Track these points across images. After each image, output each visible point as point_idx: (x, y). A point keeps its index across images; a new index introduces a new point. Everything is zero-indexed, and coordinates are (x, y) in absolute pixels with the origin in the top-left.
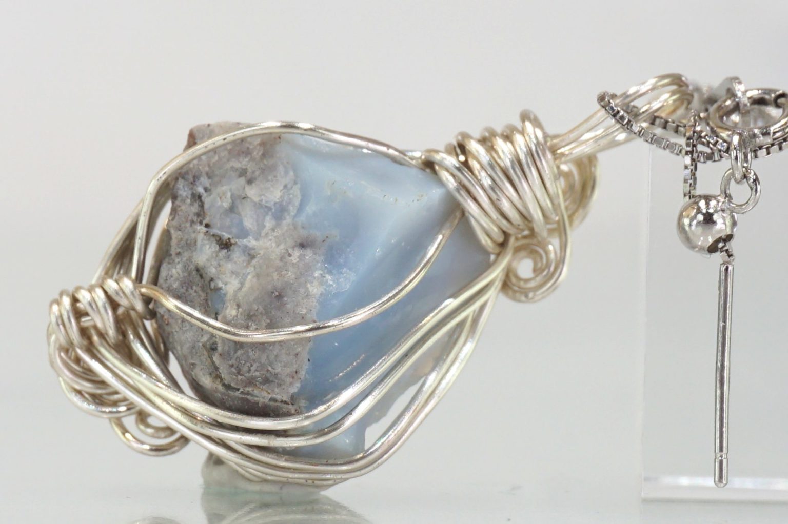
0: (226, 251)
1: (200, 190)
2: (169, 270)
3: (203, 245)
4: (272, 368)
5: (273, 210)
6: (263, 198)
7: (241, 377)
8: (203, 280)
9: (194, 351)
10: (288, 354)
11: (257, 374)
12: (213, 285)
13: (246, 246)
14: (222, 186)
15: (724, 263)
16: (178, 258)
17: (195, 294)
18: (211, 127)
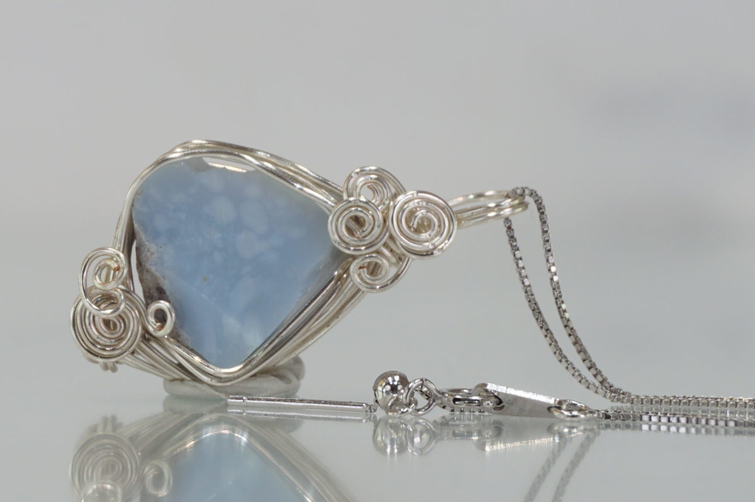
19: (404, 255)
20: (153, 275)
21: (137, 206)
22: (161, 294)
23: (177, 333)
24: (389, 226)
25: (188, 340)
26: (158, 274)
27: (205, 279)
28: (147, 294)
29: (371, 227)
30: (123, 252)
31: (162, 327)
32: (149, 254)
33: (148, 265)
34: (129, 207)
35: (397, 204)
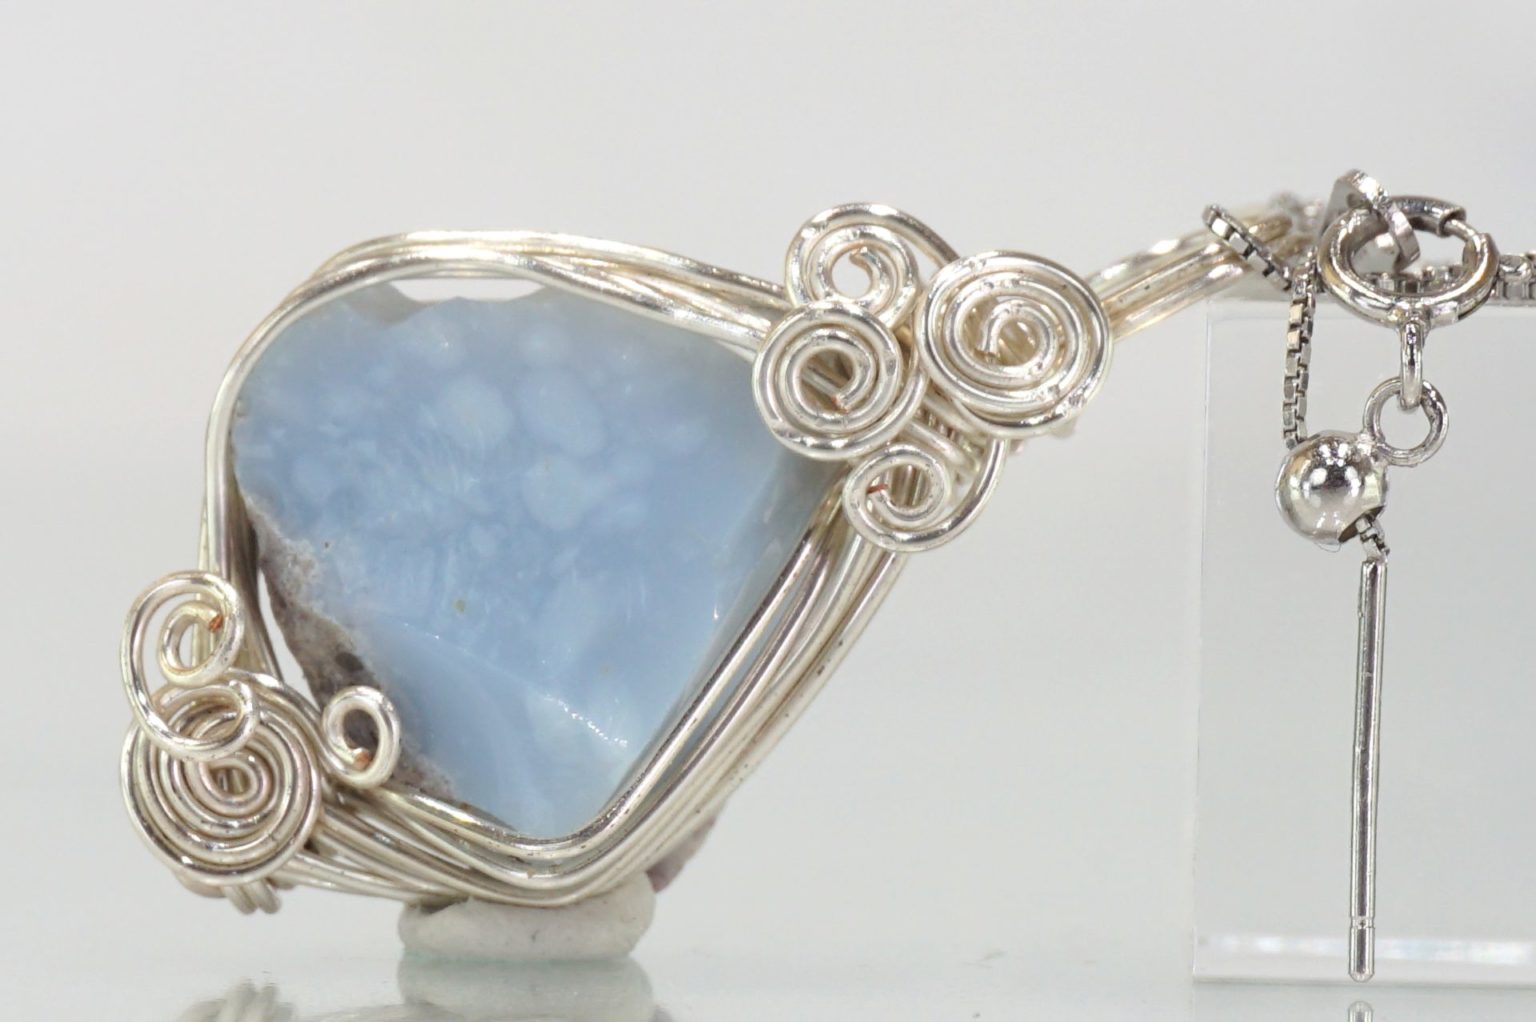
15: (1369, 562)
19: (983, 435)
20: (321, 627)
21: (241, 448)
22: (353, 670)
23: (415, 770)
24: (920, 360)
25: (447, 782)
26: (332, 619)
27: (461, 605)
28: (317, 682)
29: (871, 374)
30: (229, 579)
31: (370, 758)
32: (297, 570)
33: (301, 600)
34: (222, 453)
35: (933, 296)
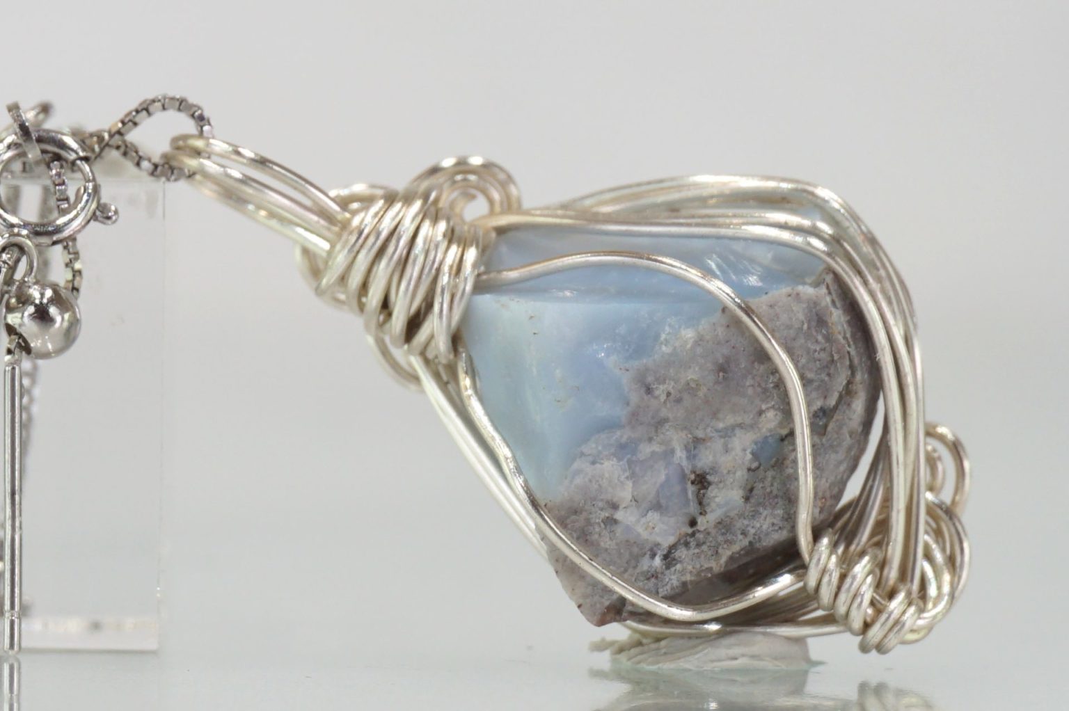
0: (708, 477)
1: (658, 561)
2: (767, 534)
3: (719, 506)
4: (803, 324)
5: (629, 456)
6: (622, 478)
7: (835, 355)
8: (755, 485)
9: (835, 443)
10: (777, 316)
11: (820, 338)
12: (755, 465)
13: (688, 458)
14: (639, 535)
16: (749, 531)
17: (775, 484)
18: (581, 601)
